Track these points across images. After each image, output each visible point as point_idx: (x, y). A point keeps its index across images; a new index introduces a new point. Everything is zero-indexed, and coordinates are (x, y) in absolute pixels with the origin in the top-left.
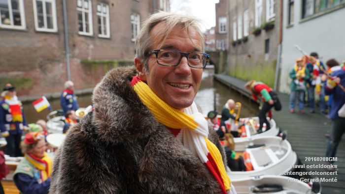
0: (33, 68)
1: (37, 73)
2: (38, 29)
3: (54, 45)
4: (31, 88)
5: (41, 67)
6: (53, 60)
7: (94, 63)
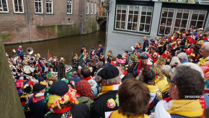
0: (13, 30)
1: (15, 32)
2: (15, 12)
3: (23, 19)
4: (12, 38)
5: (16, 29)
6: (22, 26)
7: (44, 27)
